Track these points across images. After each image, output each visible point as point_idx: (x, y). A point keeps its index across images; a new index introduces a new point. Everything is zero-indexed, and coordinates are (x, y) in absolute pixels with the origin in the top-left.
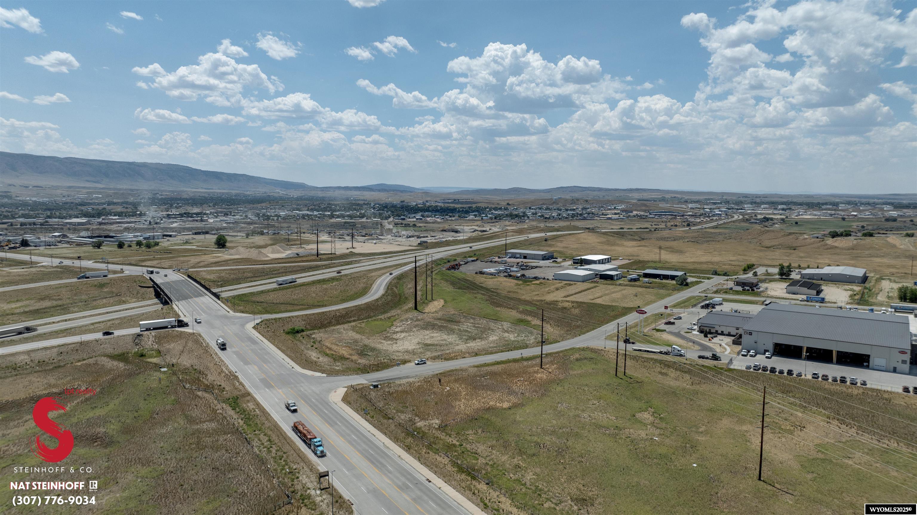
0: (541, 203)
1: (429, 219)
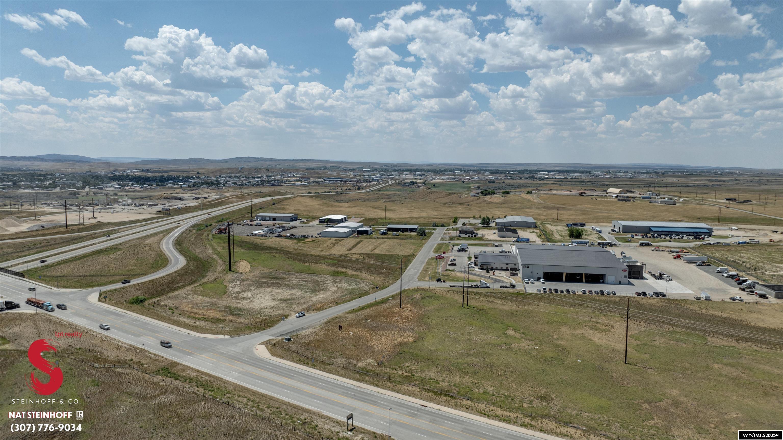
0: (228, 172)
1: (127, 188)
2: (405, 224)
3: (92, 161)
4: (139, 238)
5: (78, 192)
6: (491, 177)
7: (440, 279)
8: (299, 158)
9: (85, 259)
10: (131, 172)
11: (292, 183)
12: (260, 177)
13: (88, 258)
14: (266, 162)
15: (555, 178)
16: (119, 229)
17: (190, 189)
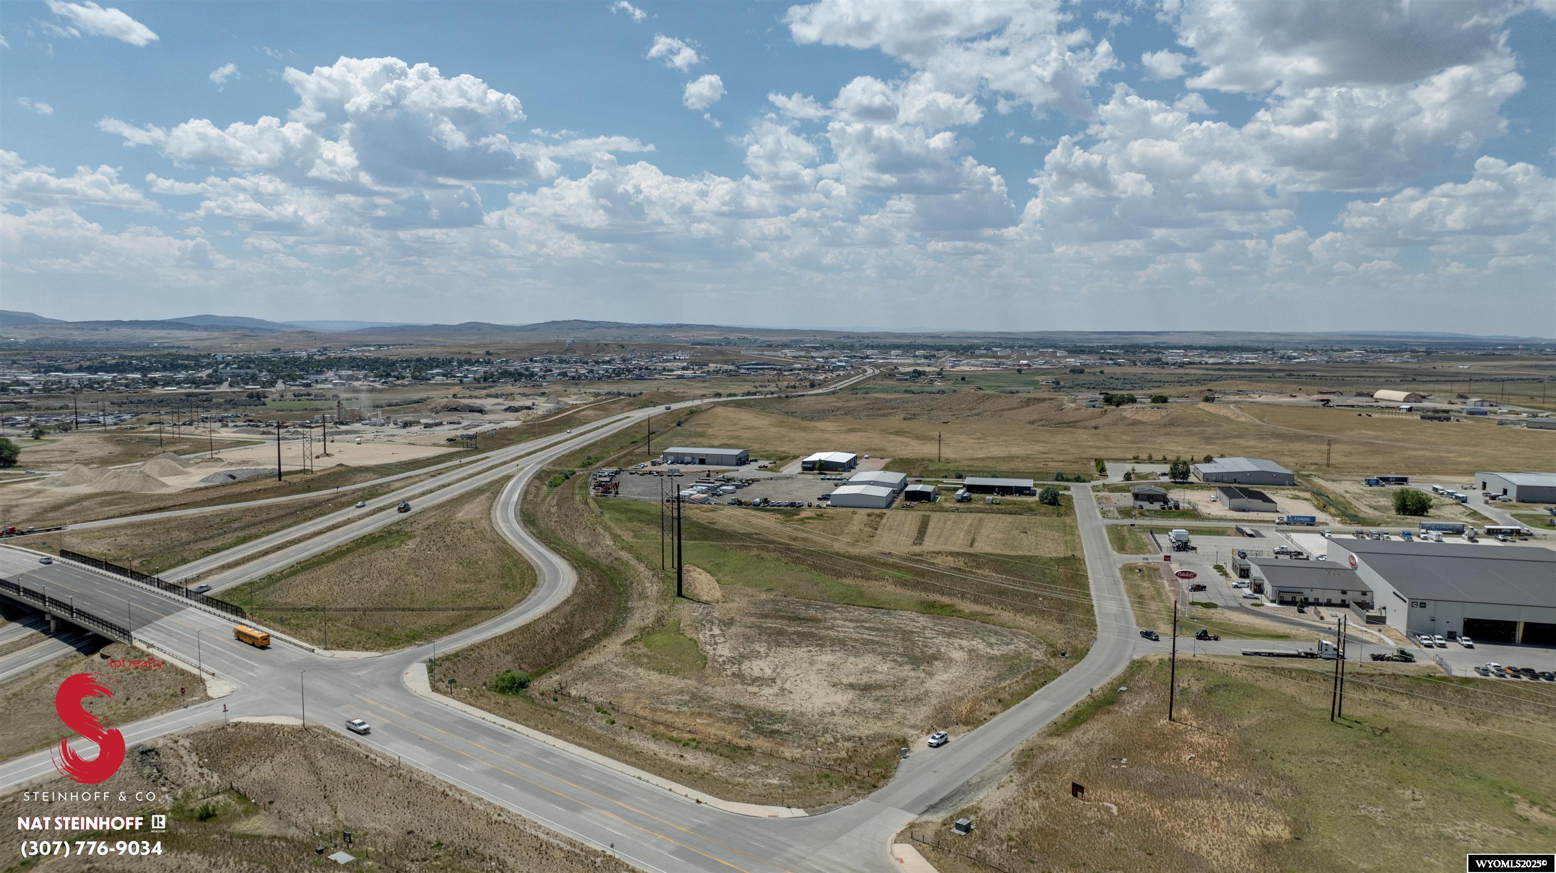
0: (546, 351)
1: (357, 384)
2: (994, 476)
3: (277, 328)
4: (439, 506)
5: (264, 392)
6: (1072, 361)
7: (1205, 632)
8: (675, 322)
9: (344, 561)
10: (358, 351)
11: (675, 373)
12: (609, 362)
13: (349, 557)
14: (611, 330)
15: (1206, 363)
16: (389, 483)
17: (478, 385)
